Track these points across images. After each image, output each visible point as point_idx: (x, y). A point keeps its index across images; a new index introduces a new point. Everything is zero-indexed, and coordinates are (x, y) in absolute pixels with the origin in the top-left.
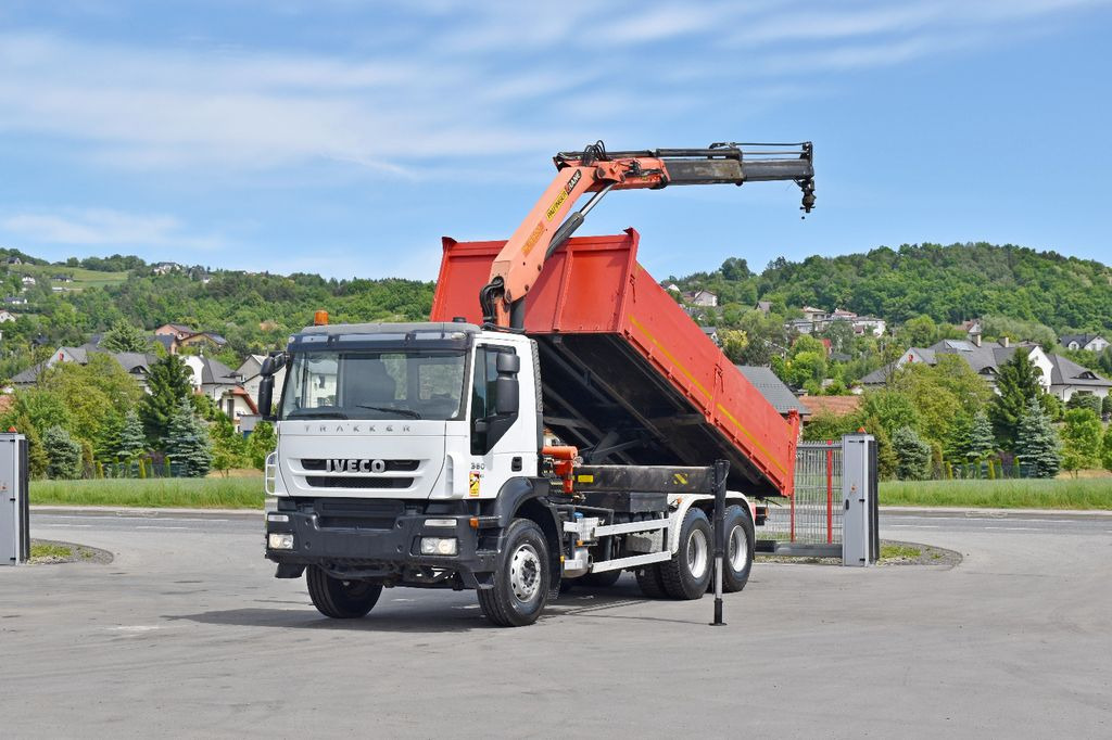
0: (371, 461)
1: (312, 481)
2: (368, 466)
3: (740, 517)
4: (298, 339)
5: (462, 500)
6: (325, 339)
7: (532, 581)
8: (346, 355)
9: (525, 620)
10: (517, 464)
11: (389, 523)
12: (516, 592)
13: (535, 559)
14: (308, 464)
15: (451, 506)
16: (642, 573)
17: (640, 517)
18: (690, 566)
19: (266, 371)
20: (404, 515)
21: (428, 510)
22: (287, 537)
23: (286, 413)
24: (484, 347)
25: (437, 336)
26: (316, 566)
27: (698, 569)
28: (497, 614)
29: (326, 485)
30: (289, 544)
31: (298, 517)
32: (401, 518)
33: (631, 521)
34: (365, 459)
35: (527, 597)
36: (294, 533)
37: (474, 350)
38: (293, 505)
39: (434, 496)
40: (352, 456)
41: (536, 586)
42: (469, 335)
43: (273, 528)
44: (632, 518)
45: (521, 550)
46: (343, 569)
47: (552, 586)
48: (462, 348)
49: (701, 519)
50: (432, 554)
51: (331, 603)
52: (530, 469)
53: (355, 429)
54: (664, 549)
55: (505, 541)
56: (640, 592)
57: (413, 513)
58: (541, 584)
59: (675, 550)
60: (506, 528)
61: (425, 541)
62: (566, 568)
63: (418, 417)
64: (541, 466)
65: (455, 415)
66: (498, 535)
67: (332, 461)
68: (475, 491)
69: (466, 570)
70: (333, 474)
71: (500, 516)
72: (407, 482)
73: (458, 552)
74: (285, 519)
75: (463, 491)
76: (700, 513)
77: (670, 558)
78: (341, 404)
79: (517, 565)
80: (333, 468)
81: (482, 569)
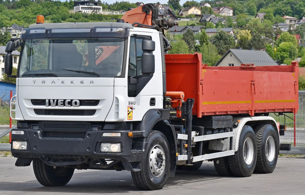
0: (72, 100)
1: (37, 112)
2: (70, 103)
3: (271, 131)
4: (28, 31)
5: (123, 122)
6: (44, 31)
7: (161, 165)
8: (53, 41)
9: (157, 187)
10: (153, 102)
11: (82, 134)
12: (152, 171)
13: (162, 153)
14: (35, 102)
15: (118, 125)
16: (218, 162)
17: (217, 131)
18: (245, 158)
19: (9, 49)
20: (91, 130)
21: (104, 128)
22: (23, 143)
23: (22, 73)
24: (135, 36)
25: (108, 30)
26: (38, 159)
27: (249, 159)
28: (142, 184)
29: (46, 114)
30: (24, 147)
31: (30, 132)
32: (90, 132)
33: (213, 133)
34: (68, 99)
35: (158, 174)
36: (27, 141)
37: (129, 38)
38: (26, 125)
39: (108, 120)
40: (61, 97)
41: (163, 168)
42: (126, 29)
43: (15, 138)
44: (213, 131)
45: (155, 148)
46: (55, 161)
47: (172, 169)
48: (122, 37)
49: (250, 132)
50: (107, 152)
51: (47, 178)
52: (159, 105)
53: (62, 82)
54: (231, 149)
55: (146, 144)
56: (216, 173)
57: (96, 129)
58: (166, 167)
59: (237, 149)
60: (147, 138)
61: (103, 145)
62: (179, 159)
63: (98, 76)
64: (165, 103)
65: (119, 74)
66: (142, 141)
67: (49, 100)
68: (130, 117)
69: (125, 161)
70: (50, 107)
71: (144, 130)
72: (92, 112)
73: (122, 151)
74: (22, 133)
75: (124, 117)
76: (250, 128)
77: (234, 154)
78: (51, 68)
79: (153, 156)
80: (50, 104)
81: (134, 160)
